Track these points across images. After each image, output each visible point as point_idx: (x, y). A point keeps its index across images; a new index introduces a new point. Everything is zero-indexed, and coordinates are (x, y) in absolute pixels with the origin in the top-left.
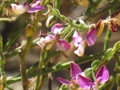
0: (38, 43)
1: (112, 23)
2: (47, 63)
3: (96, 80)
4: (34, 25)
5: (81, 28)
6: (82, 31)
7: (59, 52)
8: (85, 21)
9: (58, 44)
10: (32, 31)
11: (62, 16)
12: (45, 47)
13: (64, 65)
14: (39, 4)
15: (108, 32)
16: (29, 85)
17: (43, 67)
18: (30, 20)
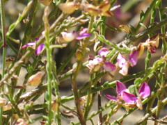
0: (87, 66)
1: (151, 46)
2: (96, 83)
3: (139, 95)
4: (82, 50)
5: (124, 51)
6: (125, 53)
7: (106, 72)
8: (127, 45)
9: (104, 65)
10: (81, 55)
11: (107, 41)
12: (93, 69)
13: (110, 83)
14: (86, 32)
15: (148, 54)
16: (81, 103)
17: (93, 86)
18: (79, 46)
